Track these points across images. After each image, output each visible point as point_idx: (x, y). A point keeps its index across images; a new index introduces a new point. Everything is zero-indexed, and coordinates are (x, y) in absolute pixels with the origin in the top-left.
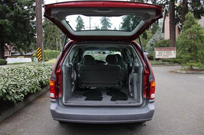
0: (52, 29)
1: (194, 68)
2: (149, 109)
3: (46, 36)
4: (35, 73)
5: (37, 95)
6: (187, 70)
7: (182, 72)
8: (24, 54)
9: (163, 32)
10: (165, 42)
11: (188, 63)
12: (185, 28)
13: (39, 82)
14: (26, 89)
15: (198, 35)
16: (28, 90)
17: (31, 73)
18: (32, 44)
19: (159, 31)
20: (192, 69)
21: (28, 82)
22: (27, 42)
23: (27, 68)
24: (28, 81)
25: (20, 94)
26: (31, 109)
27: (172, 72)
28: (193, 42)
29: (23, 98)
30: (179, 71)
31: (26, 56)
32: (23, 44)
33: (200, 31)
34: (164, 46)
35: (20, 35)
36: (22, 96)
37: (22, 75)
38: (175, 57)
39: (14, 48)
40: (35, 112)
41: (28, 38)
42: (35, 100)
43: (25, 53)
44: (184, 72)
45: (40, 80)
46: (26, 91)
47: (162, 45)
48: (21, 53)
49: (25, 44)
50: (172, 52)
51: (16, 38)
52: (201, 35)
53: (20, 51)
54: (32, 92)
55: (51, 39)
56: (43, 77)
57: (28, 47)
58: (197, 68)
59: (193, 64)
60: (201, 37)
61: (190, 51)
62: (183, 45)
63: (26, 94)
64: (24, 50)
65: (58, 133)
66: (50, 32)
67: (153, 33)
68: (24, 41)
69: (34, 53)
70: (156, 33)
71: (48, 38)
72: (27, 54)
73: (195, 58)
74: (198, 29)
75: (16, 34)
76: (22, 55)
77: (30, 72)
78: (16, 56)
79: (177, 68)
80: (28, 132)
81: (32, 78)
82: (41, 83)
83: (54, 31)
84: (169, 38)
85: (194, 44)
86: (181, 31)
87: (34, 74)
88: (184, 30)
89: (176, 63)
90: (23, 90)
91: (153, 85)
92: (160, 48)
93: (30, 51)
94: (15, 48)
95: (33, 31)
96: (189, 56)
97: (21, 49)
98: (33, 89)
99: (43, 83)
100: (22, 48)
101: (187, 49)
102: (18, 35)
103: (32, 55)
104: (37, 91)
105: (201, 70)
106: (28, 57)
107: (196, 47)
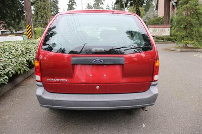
0: (43, 6)
1: (189, 46)
2: (151, 92)
3: (37, 13)
4: (22, 51)
5: (26, 76)
6: (181, 48)
7: (177, 50)
8: (14, 32)
9: (157, 9)
10: (159, 19)
11: (183, 41)
12: (181, 4)
13: (27, 61)
14: (10, 70)
15: (195, 12)
16: (13, 71)
17: (17, 52)
18: (23, 22)
19: (152, 9)
20: (186, 47)
21: (13, 62)
22: (17, 20)
23: (14, 47)
24: (14, 60)
25: (4, 76)
26: (19, 91)
27: (166, 50)
28: (189, 18)
29: (7, 81)
30: (173, 49)
31: (16, 35)
32: (13, 22)
33: (197, 7)
34: (158, 24)
35: (9, 12)
36: (6, 78)
37: (7, 53)
38: (169, 35)
39: (3, 26)
40: (22, 95)
41: (18, 15)
42: (23, 81)
43: (16, 31)
44: (179, 50)
45: (28, 59)
46: (10, 72)
47: (155, 22)
48: (11, 31)
49: (15, 21)
50: (166, 29)
51: (5, 15)
52: (198, 11)
53: (10, 30)
54: (19, 72)
55: (42, 17)
56: (32, 56)
57: (19, 25)
58: (192, 46)
59: (188, 42)
60: (198, 14)
61: (185, 28)
62: (179, 22)
63: (11, 76)
64: (14, 27)
65: (48, 119)
66: (40, 10)
67: (146, 10)
68: (14, 19)
69: (25, 31)
70: (150, 11)
71: (39, 15)
72: (18, 32)
73: (190, 36)
74: (196, 5)
75: (4, 11)
76: (12, 33)
77: (16, 50)
78: (7, 35)
79: (171, 46)
80: (13, 119)
81: (18, 58)
82: (29, 62)
83: (44, 8)
84: (163, 15)
85: (190, 21)
86: (176, 8)
87: (20, 52)
88: (180, 6)
89: (170, 41)
90: (7, 71)
91: (156, 64)
92: (153, 26)
93: (21, 28)
94: (5, 26)
95: (23, 7)
96: (184, 33)
97: (11, 28)
98: (20, 69)
99: (31, 62)
100: (13, 27)
101: (183, 26)
102: (7, 12)
103: (23, 33)
104: (25, 71)
105: (196, 49)
106: (19, 36)
107: (192, 24)
